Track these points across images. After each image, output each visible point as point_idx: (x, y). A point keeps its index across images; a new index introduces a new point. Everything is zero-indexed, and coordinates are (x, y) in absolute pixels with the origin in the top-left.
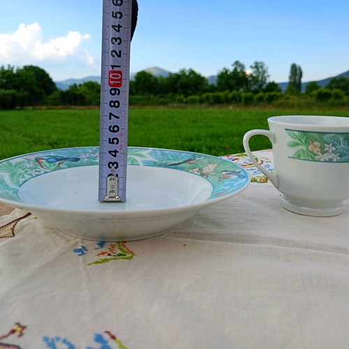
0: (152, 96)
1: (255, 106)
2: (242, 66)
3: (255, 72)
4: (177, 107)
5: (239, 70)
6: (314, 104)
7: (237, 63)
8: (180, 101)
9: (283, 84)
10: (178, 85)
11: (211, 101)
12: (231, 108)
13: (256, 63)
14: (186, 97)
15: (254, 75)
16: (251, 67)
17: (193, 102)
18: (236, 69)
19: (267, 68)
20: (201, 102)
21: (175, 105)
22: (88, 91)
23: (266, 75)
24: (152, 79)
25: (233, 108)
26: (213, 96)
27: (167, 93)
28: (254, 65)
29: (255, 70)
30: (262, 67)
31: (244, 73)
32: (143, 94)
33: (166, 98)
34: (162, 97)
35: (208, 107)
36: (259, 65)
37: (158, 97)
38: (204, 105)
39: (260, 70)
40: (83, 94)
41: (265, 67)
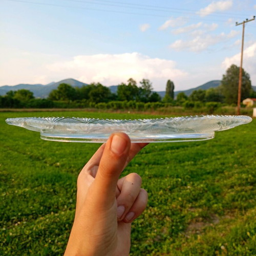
0: (71, 101)
1: (145, 111)
2: (135, 82)
3: (143, 86)
4: (91, 111)
5: (132, 84)
6: (183, 111)
7: (131, 80)
8: (93, 106)
9: (162, 92)
10: (90, 94)
11: (115, 107)
12: (129, 112)
13: (144, 80)
14: (97, 103)
15: (143, 88)
16: (141, 83)
17: (102, 107)
18: (130, 84)
19: (152, 83)
20: (108, 107)
21: (89, 109)
22: (22, 97)
23: (151, 88)
24: (71, 89)
25: (131, 112)
26: (116, 104)
27: (81, 99)
28: (142, 82)
29: (143, 84)
30: (148, 83)
31: (136, 86)
32: (64, 100)
33: (81, 103)
34: (78, 102)
35: (113, 111)
36: (146, 81)
37: (75, 102)
38: (111, 109)
39: (147, 85)
40: (19, 99)
41: (150, 83)
